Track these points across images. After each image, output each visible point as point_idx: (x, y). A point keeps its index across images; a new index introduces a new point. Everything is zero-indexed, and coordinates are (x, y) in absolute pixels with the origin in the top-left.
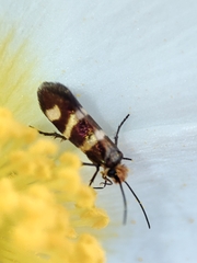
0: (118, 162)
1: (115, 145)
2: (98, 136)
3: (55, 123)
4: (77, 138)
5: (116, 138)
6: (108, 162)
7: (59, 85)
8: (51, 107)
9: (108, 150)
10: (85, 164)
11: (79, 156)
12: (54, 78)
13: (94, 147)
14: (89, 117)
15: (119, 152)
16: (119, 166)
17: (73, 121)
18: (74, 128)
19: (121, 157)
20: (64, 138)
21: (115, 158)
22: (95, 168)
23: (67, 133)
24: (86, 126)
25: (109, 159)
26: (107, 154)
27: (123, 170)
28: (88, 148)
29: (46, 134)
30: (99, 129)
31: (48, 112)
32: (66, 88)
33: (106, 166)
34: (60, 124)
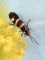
0: (28, 31)
1: (27, 27)
4: (18, 25)
5: (27, 25)
6: (25, 31)
7: (14, 13)
8: (12, 18)
9: (25, 28)
10: (20, 31)
11: (19, 29)
12: (12, 11)
14: (21, 20)
15: (28, 28)
16: (28, 32)
17: (17, 21)
18: (17, 23)
19: (29, 29)
20: (15, 25)
21: (27, 30)
22: (22, 32)
23: (16, 24)
24: (20, 22)
25: (26, 30)
26: (25, 29)
27: (29, 32)
28: (21, 28)
29: (11, 24)
30: (23, 23)
32: (15, 13)
33: (25, 32)
34: (14, 22)
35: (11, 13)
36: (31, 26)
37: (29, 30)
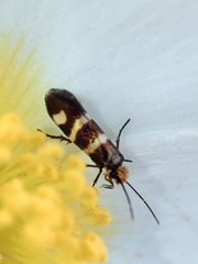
0: (120, 164)
1: (117, 148)
2: (101, 140)
3: (61, 126)
4: (82, 141)
5: (118, 142)
6: (110, 164)
7: (65, 92)
8: (57, 112)
9: (110, 153)
10: (89, 166)
11: (83, 158)
12: (60, 85)
13: (97, 150)
14: (92, 121)
15: (120, 155)
16: (120, 168)
17: (78, 126)
18: (79, 132)
19: (123, 160)
20: (69, 141)
21: (117, 160)
22: (98, 170)
23: (73, 136)
24: (90, 130)
25: (111, 162)
26: (110, 157)
27: (124, 172)
28: (92, 151)
29: (53, 137)
30: (102, 133)
31: (55, 117)
32: (71, 95)
33: (108, 168)
34: (66, 128)
35: (53, 94)
36: (130, 145)
37: (124, 164)
